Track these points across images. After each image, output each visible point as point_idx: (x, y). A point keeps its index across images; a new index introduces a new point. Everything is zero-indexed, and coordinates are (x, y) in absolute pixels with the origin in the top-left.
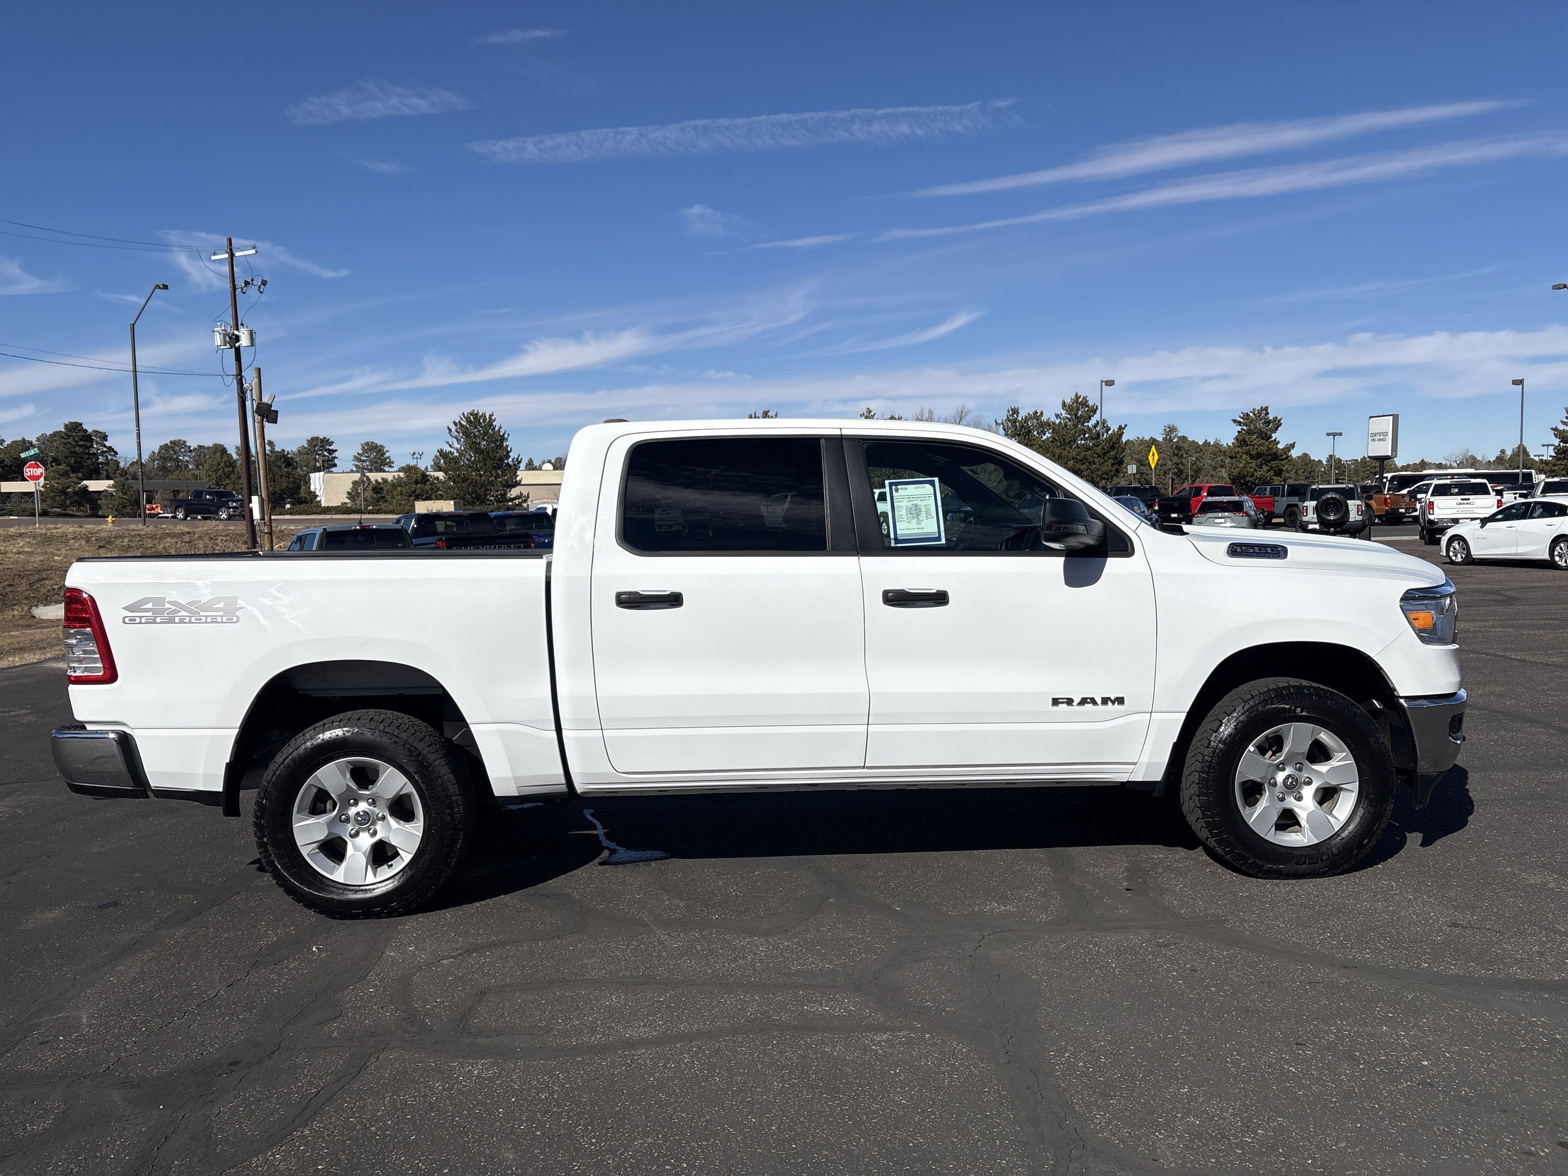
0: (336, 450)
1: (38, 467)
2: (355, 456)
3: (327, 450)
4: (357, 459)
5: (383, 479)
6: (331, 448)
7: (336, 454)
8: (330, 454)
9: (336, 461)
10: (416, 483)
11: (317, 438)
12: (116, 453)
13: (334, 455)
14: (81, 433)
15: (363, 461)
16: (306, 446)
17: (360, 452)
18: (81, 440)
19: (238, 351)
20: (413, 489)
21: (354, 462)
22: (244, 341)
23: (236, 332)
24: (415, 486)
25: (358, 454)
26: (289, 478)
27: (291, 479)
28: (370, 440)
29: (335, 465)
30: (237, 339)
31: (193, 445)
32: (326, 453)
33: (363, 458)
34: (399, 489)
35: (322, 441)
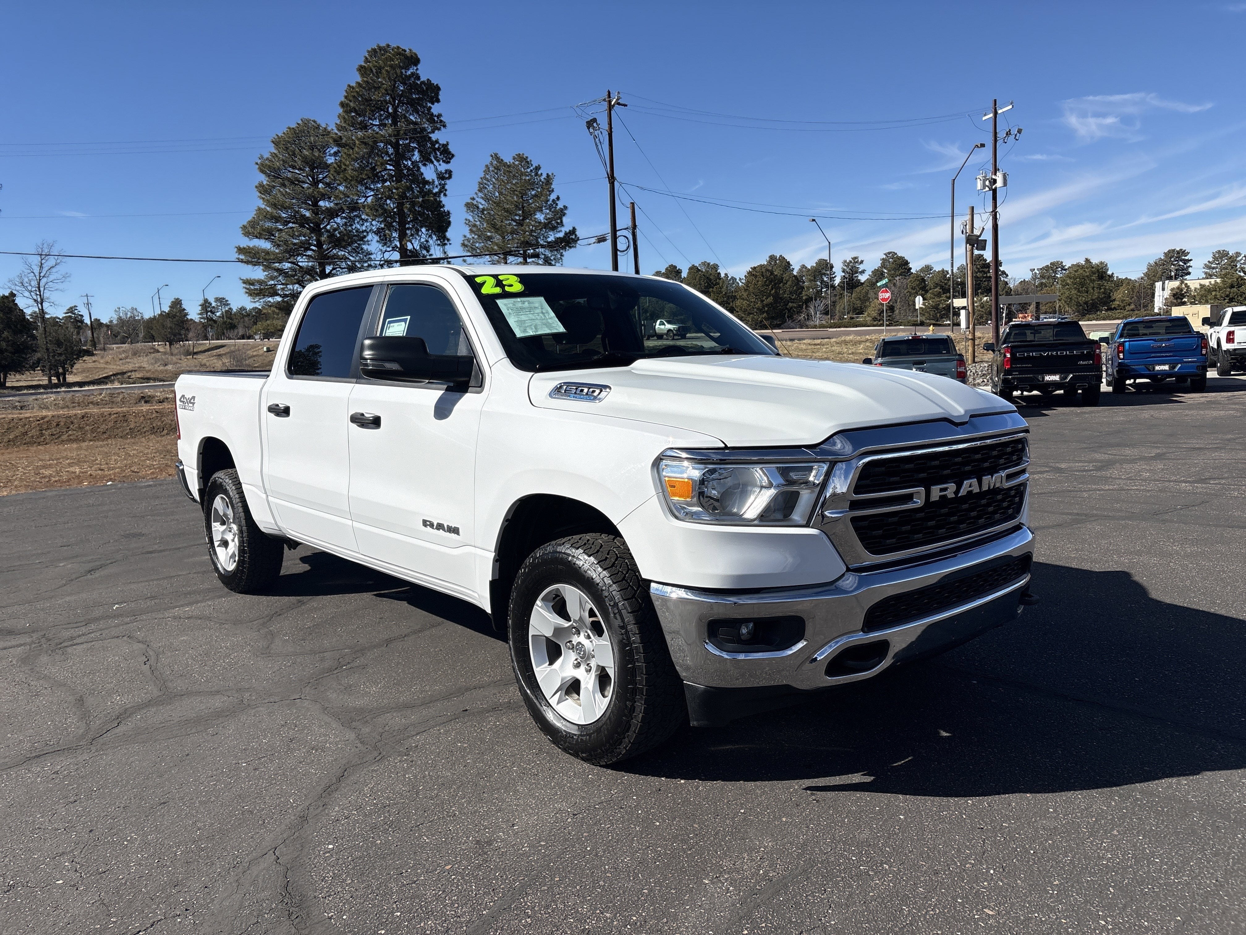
0: (1191, 260)
1: (887, 292)
2: (1205, 264)
3: (1181, 260)
4: (1207, 266)
5: (1200, 285)
6: (1186, 258)
7: (1191, 264)
8: (1185, 264)
9: (1190, 270)
10: (1232, 286)
11: (1174, 250)
12: (1007, 275)
13: (1188, 264)
14: (982, 262)
15: (1213, 268)
16: (1163, 258)
17: (1211, 260)
18: (982, 268)
19: (995, 191)
20: (1227, 293)
21: (1204, 270)
22: (999, 184)
23: (994, 177)
24: (1229, 290)
25: (1209, 262)
26: (1100, 289)
27: (1103, 290)
28: (1221, 249)
29: (1189, 273)
30: (995, 181)
31: (1067, 264)
32: (1181, 263)
33: (1213, 265)
34: (1214, 293)
35: (1178, 252)
